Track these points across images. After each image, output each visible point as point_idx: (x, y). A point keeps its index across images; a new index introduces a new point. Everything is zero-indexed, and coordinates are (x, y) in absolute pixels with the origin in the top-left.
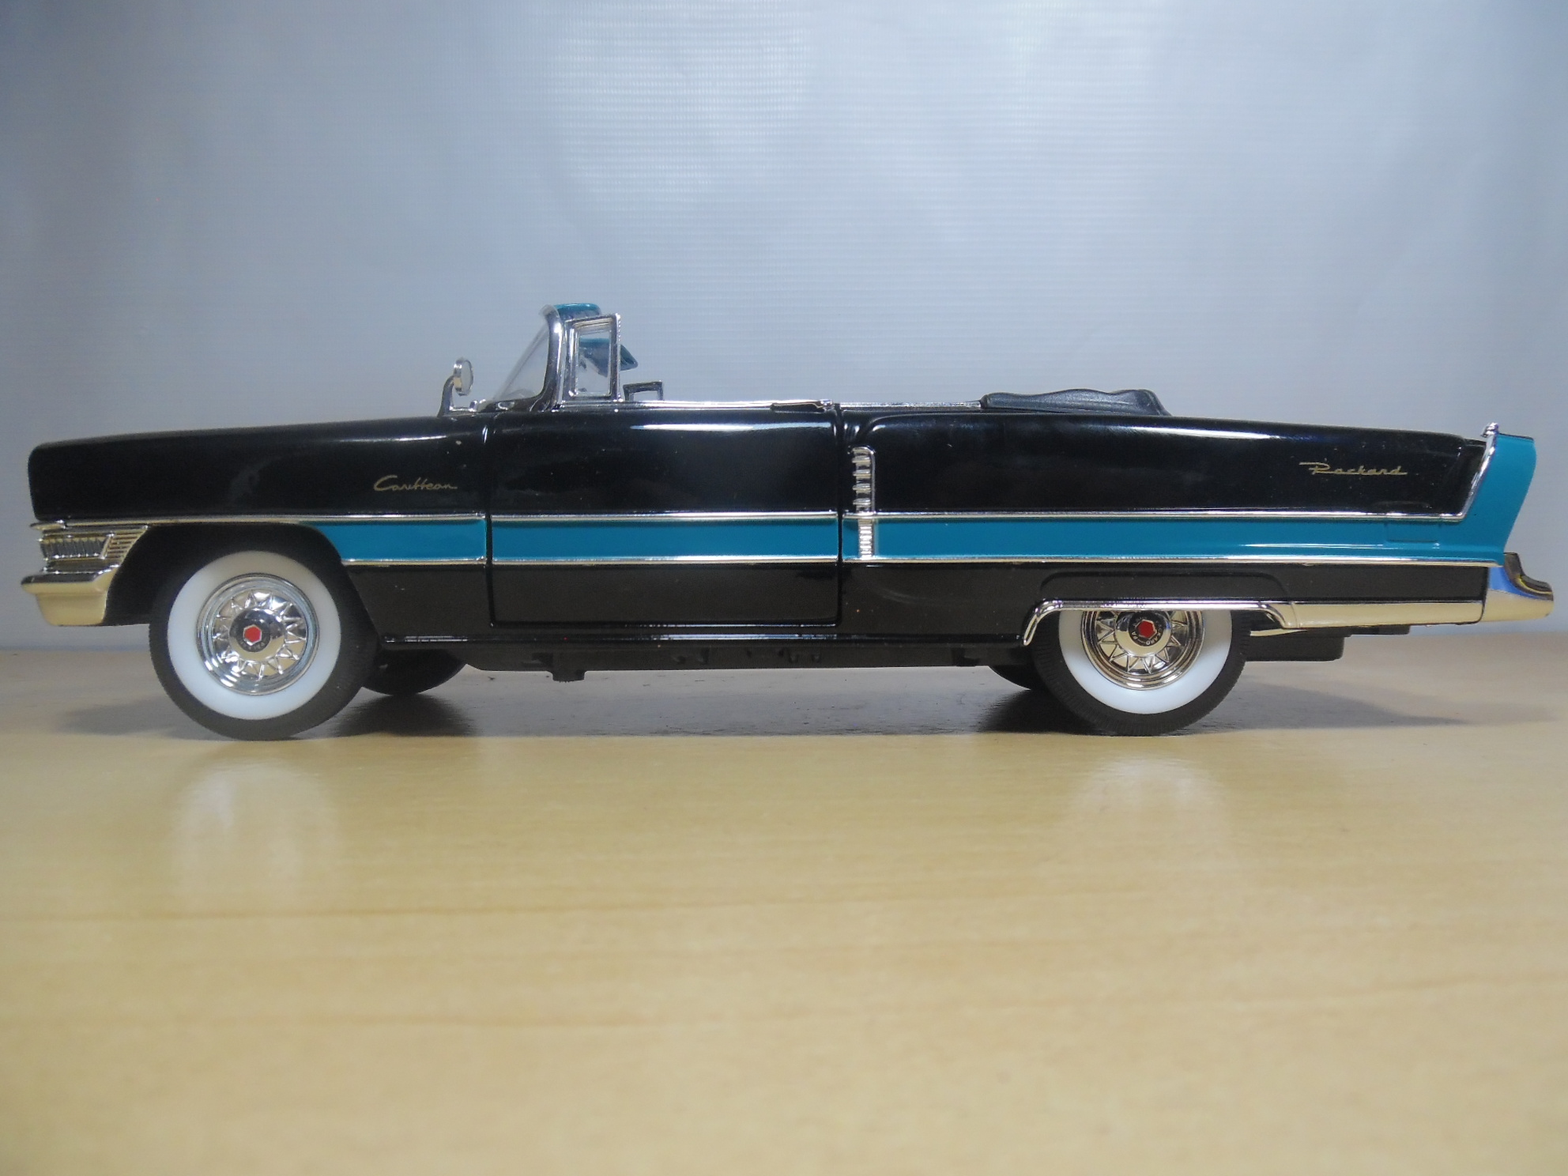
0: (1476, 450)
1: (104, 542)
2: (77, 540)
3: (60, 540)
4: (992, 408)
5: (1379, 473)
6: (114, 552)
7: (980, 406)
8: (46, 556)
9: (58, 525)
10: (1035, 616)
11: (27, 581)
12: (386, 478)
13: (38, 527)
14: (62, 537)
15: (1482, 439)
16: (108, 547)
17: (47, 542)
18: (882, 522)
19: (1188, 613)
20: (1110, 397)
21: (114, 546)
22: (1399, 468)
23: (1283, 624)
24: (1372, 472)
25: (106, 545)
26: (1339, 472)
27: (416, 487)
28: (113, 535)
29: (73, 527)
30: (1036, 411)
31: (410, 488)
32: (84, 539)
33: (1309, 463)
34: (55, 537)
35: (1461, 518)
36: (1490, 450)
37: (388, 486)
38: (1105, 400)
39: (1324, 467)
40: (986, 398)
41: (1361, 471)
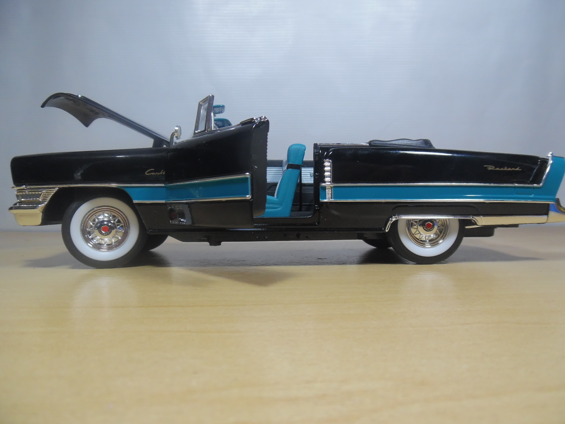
0: (545, 162)
1: (41, 194)
2: (30, 193)
3: (24, 193)
4: (372, 145)
5: (512, 170)
6: (44, 198)
7: (368, 145)
8: (18, 199)
9: (23, 187)
10: (390, 221)
11: (11, 208)
12: (150, 170)
13: (15, 188)
14: (25, 192)
15: (547, 158)
16: (43, 196)
17: (19, 194)
18: (334, 187)
19: (444, 220)
20: (415, 142)
21: (45, 195)
22: (519, 168)
23: (478, 224)
24: (510, 169)
25: (42, 195)
26: (498, 169)
27: (161, 173)
28: (44, 191)
29: (29, 188)
30: (389, 146)
31: (159, 174)
32: (33, 193)
33: (487, 166)
34: (22, 192)
35: (541, 186)
36: (551, 162)
37: (151, 173)
38: (413, 143)
39: (493, 167)
40: (370, 142)
41: (506, 169)
